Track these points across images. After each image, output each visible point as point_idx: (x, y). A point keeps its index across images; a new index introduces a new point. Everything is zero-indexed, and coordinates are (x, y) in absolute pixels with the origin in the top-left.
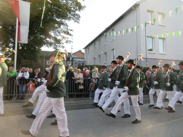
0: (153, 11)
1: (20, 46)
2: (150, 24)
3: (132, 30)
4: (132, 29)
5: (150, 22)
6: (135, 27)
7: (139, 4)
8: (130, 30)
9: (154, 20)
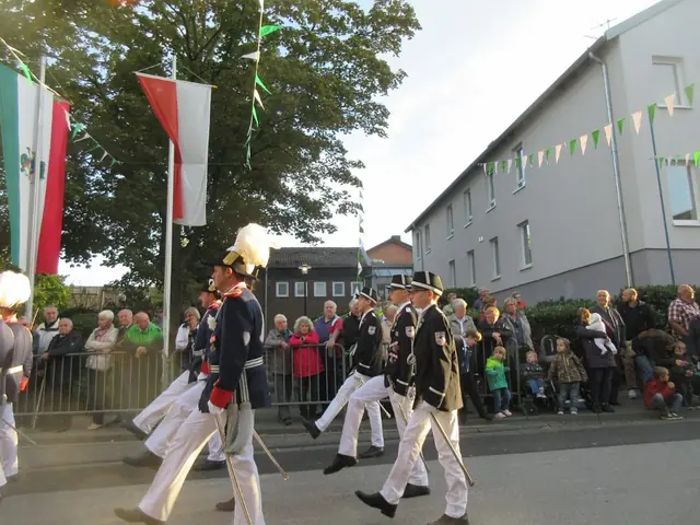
0: (679, 59)
1: (183, 237)
2: (671, 111)
3: (596, 140)
4: (596, 135)
5: (670, 102)
6: (608, 130)
7: (615, 40)
8: (584, 140)
9: (689, 91)
